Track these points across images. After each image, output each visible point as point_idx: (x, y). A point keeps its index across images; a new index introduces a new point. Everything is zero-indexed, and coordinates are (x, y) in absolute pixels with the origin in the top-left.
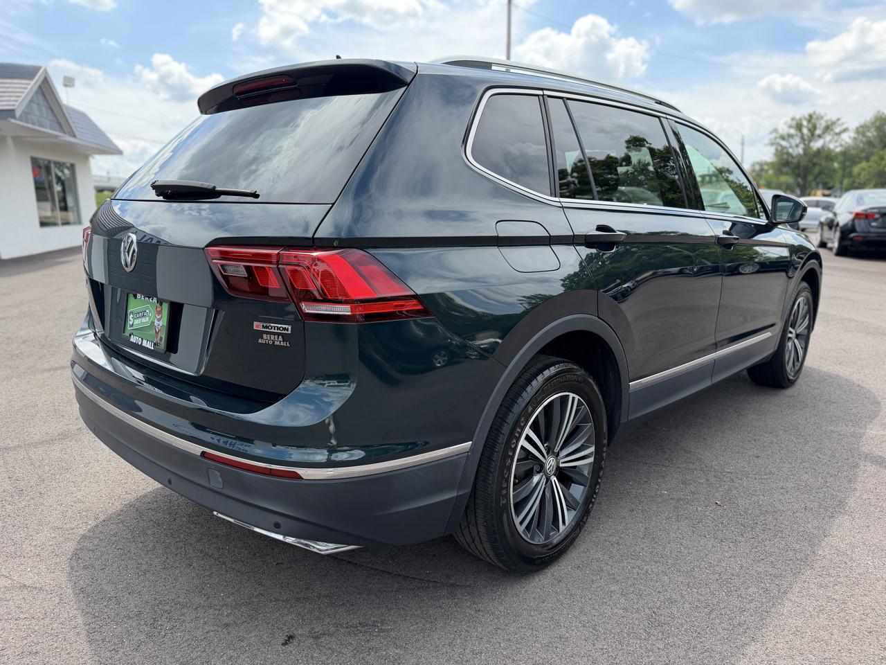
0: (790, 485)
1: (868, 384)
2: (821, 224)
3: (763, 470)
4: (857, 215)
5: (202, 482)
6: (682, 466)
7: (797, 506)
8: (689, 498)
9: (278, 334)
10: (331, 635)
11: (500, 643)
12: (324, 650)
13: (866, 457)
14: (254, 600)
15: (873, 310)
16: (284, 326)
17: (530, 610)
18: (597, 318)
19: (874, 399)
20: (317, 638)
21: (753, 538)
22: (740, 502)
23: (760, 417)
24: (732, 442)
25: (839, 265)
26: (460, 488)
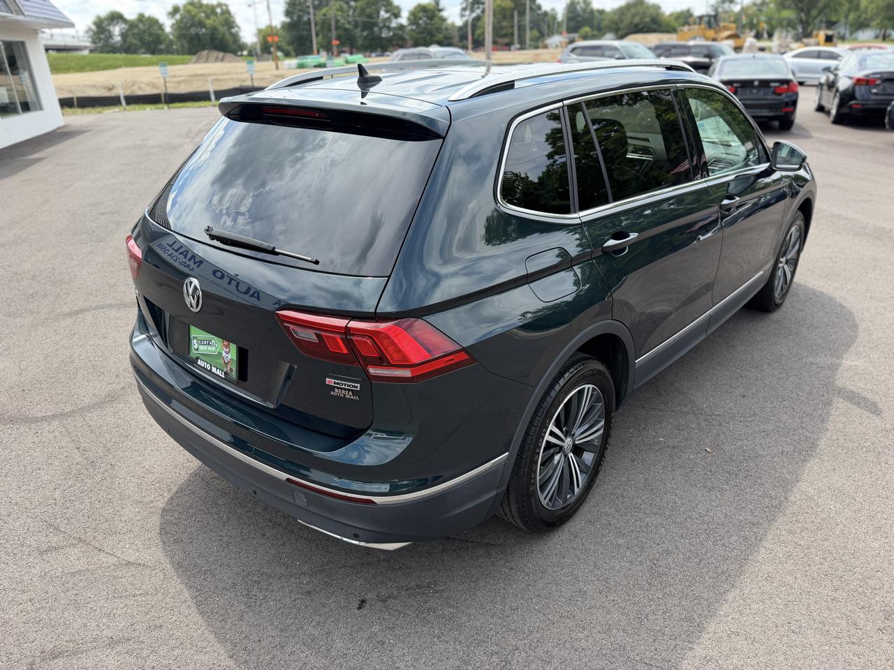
0: (770, 427)
1: (849, 303)
2: (821, 85)
3: (748, 411)
4: (859, 81)
5: (288, 499)
6: (676, 409)
7: (775, 451)
8: (683, 445)
9: (349, 390)
10: (396, 598)
11: (532, 599)
12: (392, 612)
13: (839, 393)
14: (326, 567)
15: (863, 201)
16: (353, 384)
17: (554, 566)
18: (611, 321)
19: (853, 321)
20: (384, 601)
21: (737, 486)
22: (727, 448)
23: (747, 348)
24: (722, 381)
25: (834, 137)
26: (498, 488)
